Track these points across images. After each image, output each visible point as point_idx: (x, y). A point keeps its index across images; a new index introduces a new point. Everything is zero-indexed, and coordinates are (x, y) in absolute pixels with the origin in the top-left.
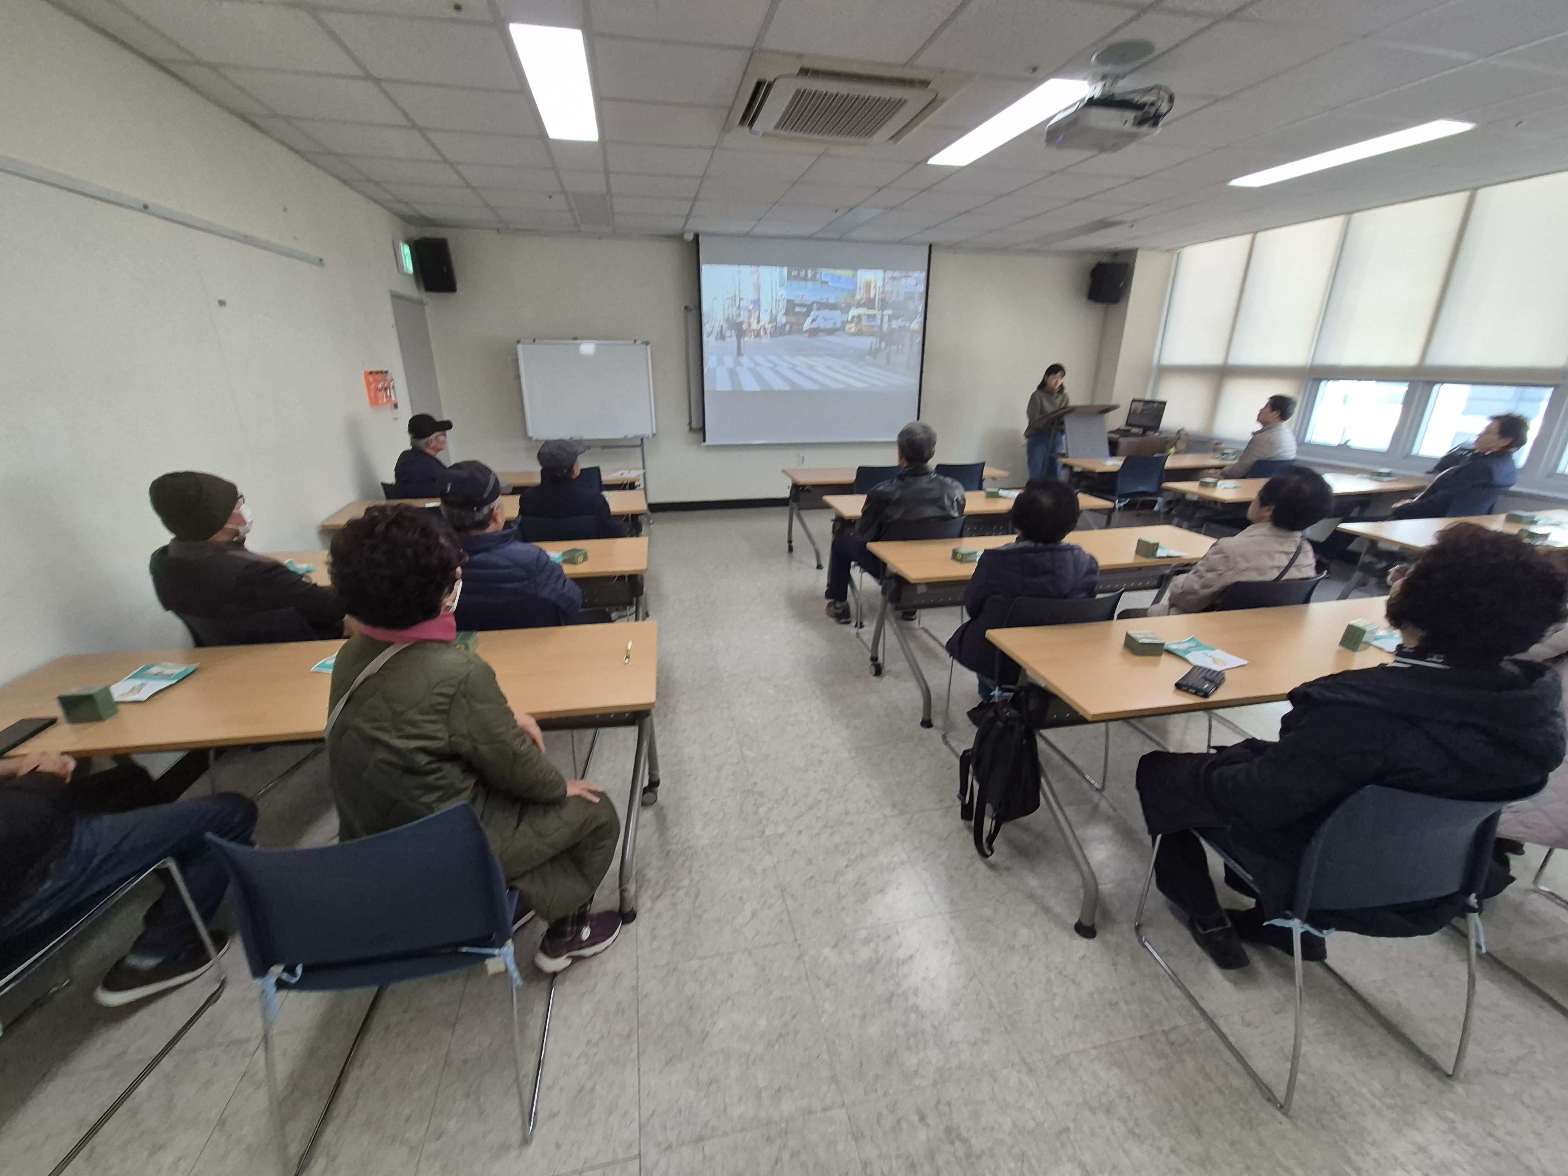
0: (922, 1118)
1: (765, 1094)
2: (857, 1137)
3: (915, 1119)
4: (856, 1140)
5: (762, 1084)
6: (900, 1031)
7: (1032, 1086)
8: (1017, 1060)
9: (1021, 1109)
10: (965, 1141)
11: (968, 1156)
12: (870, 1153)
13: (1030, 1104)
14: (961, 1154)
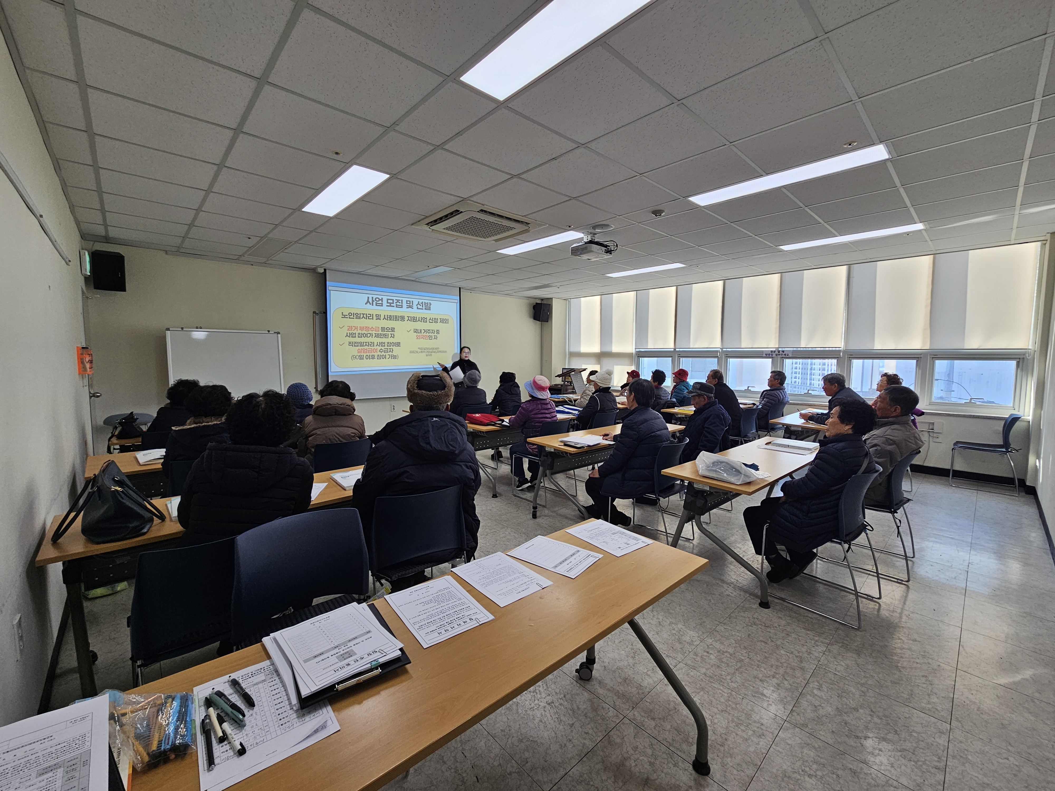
0: (708, 652)
1: (649, 673)
2: (694, 668)
3: (705, 654)
4: (695, 669)
5: (645, 671)
6: (674, 632)
7: (730, 628)
8: (718, 623)
9: (732, 635)
10: (727, 652)
11: (731, 655)
12: (703, 670)
13: (734, 633)
14: (729, 656)
